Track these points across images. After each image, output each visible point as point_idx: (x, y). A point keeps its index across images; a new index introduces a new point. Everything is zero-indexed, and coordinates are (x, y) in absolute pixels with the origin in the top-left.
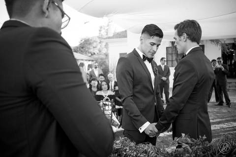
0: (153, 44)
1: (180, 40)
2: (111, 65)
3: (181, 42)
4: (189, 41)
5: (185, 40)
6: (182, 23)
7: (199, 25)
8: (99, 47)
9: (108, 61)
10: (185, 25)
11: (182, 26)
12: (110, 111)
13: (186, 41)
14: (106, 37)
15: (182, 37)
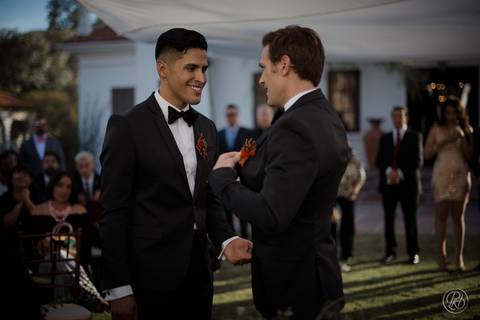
0: (192, 68)
1: (274, 72)
2: (85, 123)
3: (275, 76)
4: (294, 76)
5: (285, 72)
6: (281, 31)
7: (319, 41)
8: (47, 65)
9: (77, 112)
10: (287, 38)
11: (282, 40)
12: (73, 263)
13: (287, 74)
14: (71, 34)
15: (280, 66)
